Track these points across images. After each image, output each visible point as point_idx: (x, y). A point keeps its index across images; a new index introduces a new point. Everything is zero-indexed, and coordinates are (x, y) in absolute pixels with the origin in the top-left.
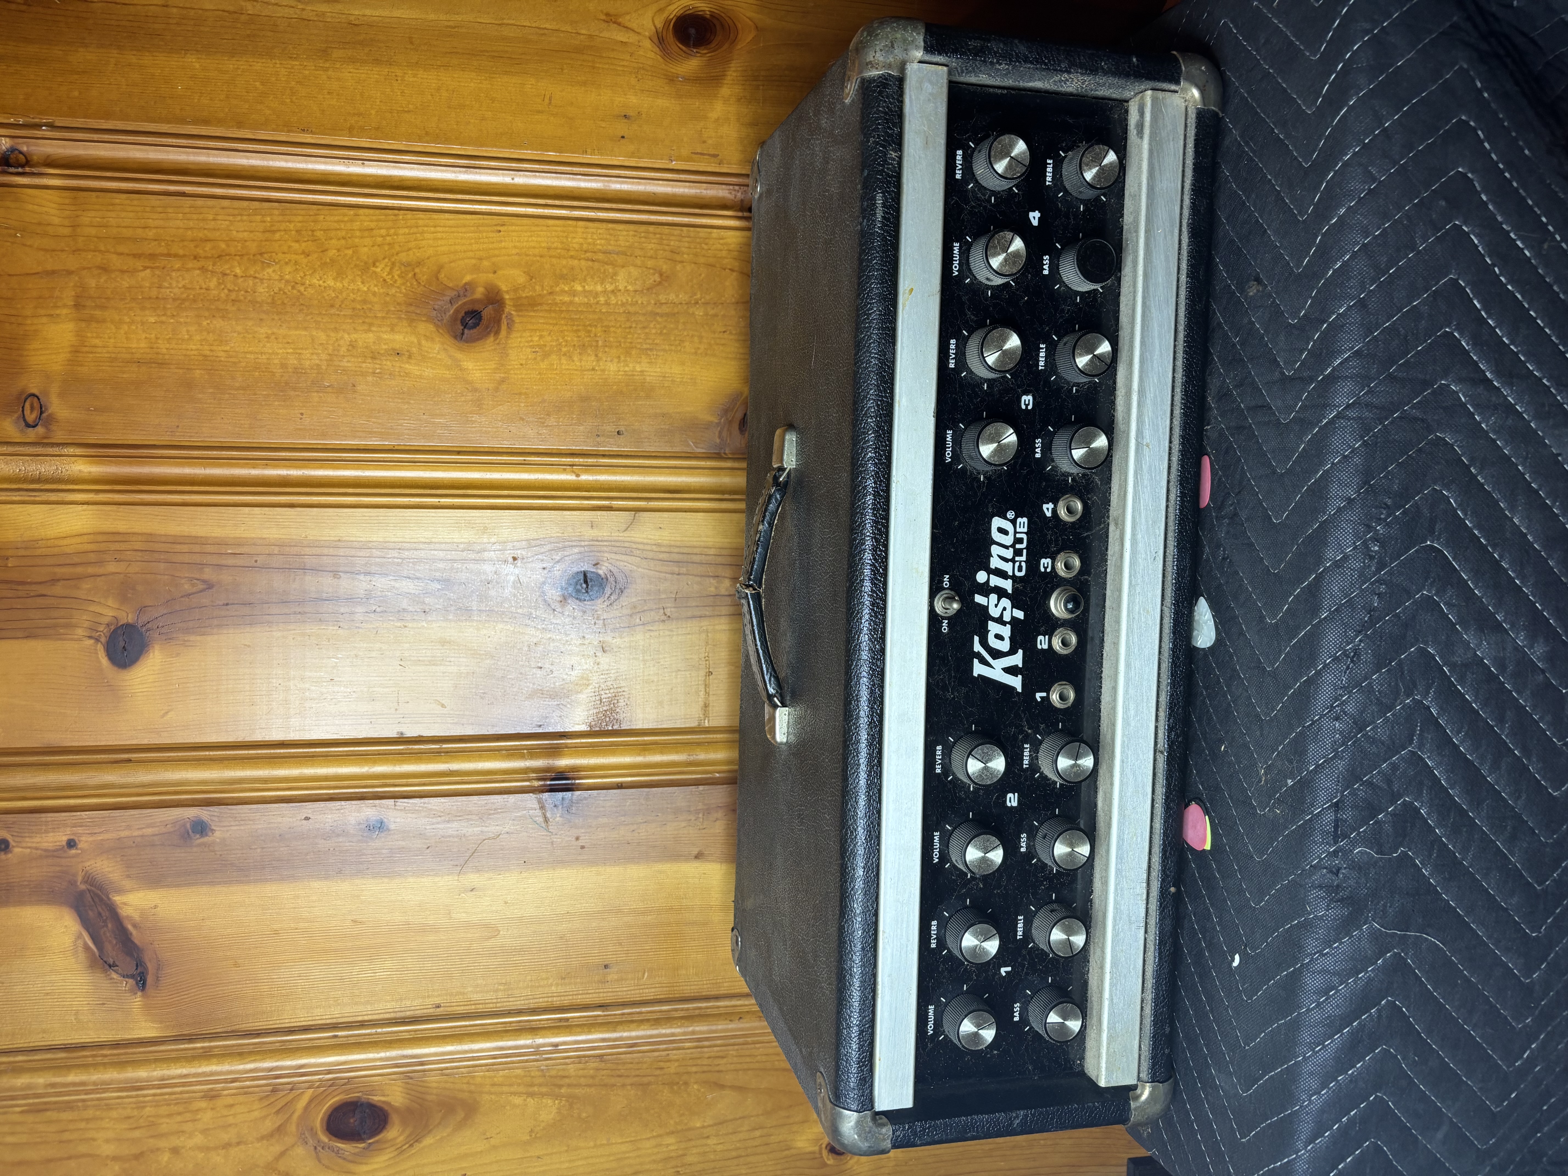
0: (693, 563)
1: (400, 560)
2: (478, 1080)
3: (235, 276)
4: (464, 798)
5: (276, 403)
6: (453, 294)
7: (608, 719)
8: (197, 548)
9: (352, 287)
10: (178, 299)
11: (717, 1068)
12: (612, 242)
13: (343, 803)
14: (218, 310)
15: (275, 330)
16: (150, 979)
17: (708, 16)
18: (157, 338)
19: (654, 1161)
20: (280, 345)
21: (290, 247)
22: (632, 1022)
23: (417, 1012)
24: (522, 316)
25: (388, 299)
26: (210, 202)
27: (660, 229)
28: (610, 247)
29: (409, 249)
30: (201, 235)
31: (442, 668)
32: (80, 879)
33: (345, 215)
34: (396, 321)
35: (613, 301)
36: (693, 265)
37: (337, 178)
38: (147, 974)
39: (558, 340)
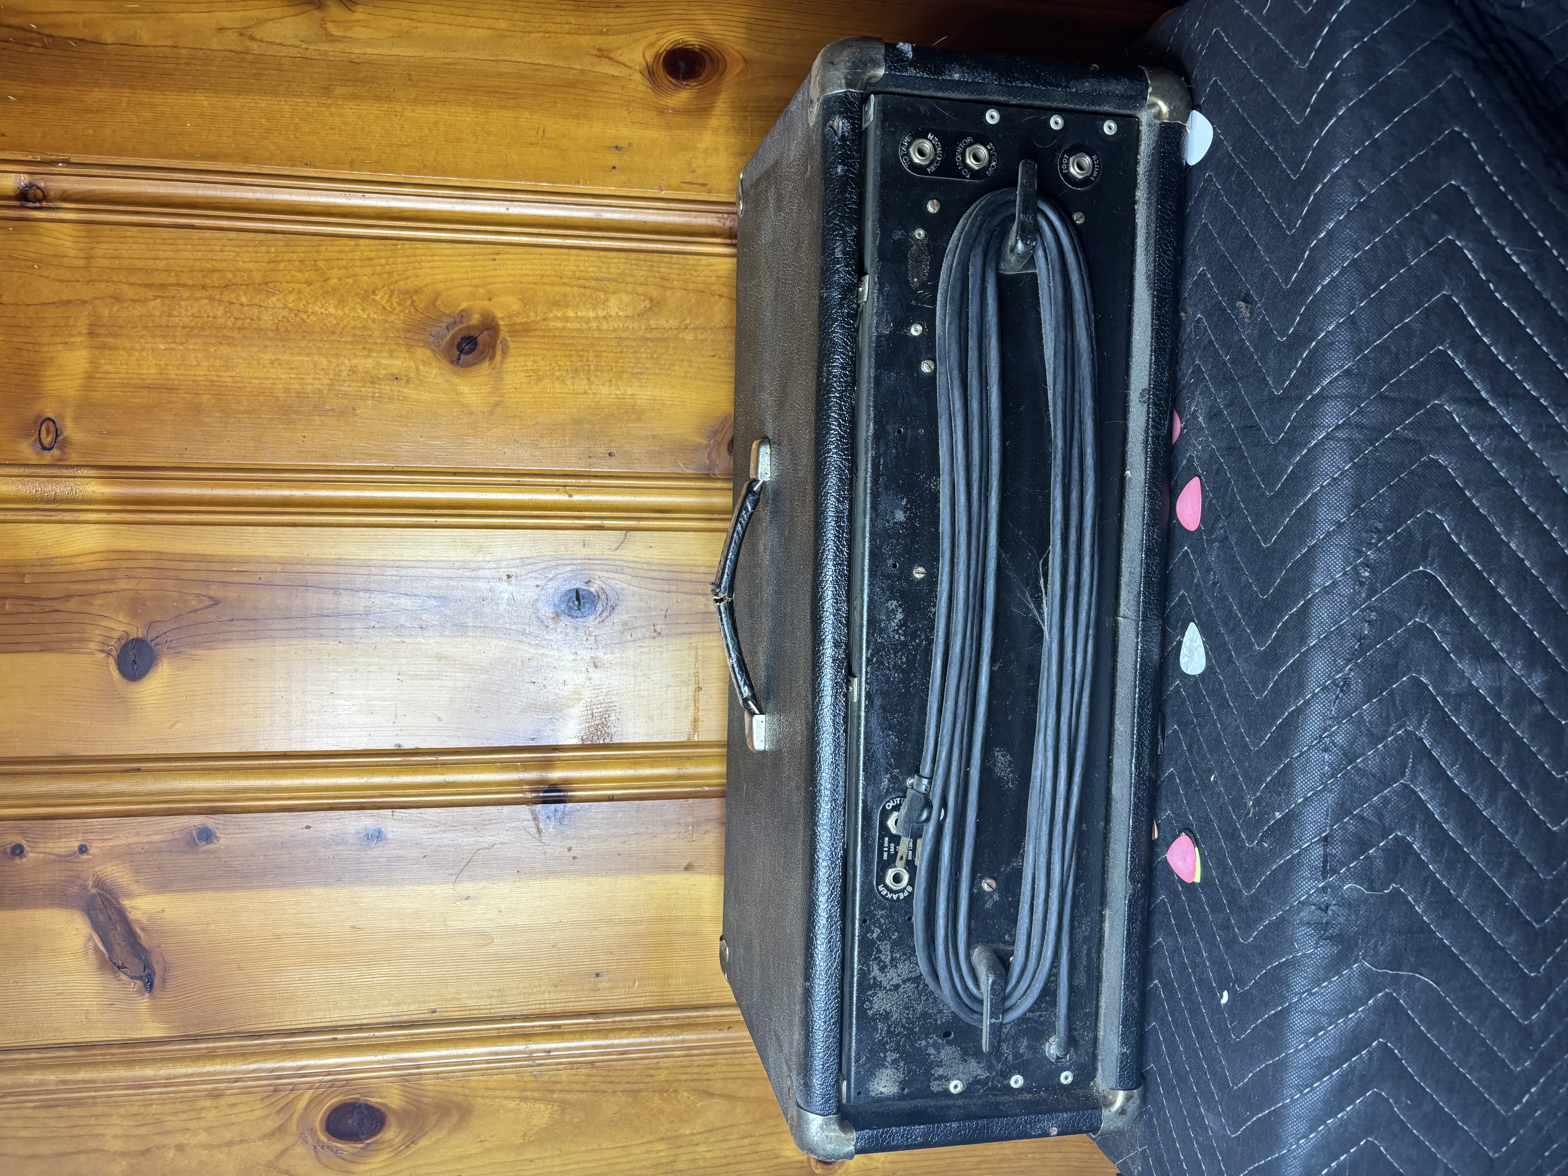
0: (682, 581)
1: (398, 578)
2: (473, 1084)
3: (241, 304)
4: (459, 809)
5: (280, 426)
6: (450, 320)
7: (599, 733)
8: (204, 566)
9: (352, 314)
10: (186, 327)
11: (706, 1077)
12: (604, 270)
13: (342, 812)
14: (225, 337)
15: (278, 356)
16: (157, 981)
17: (697, 50)
18: (167, 365)
19: (645, 1167)
20: (284, 371)
21: (293, 276)
22: (623, 1029)
23: (413, 1017)
24: (516, 341)
25: (387, 326)
26: (218, 234)
27: (649, 257)
28: (602, 275)
29: (407, 278)
30: (209, 265)
31: (438, 682)
32: (90, 883)
33: (346, 246)
34: (394, 347)
35: (605, 326)
36: (683, 291)
37: (339, 210)
38: (155, 975)
39: (551, 364)
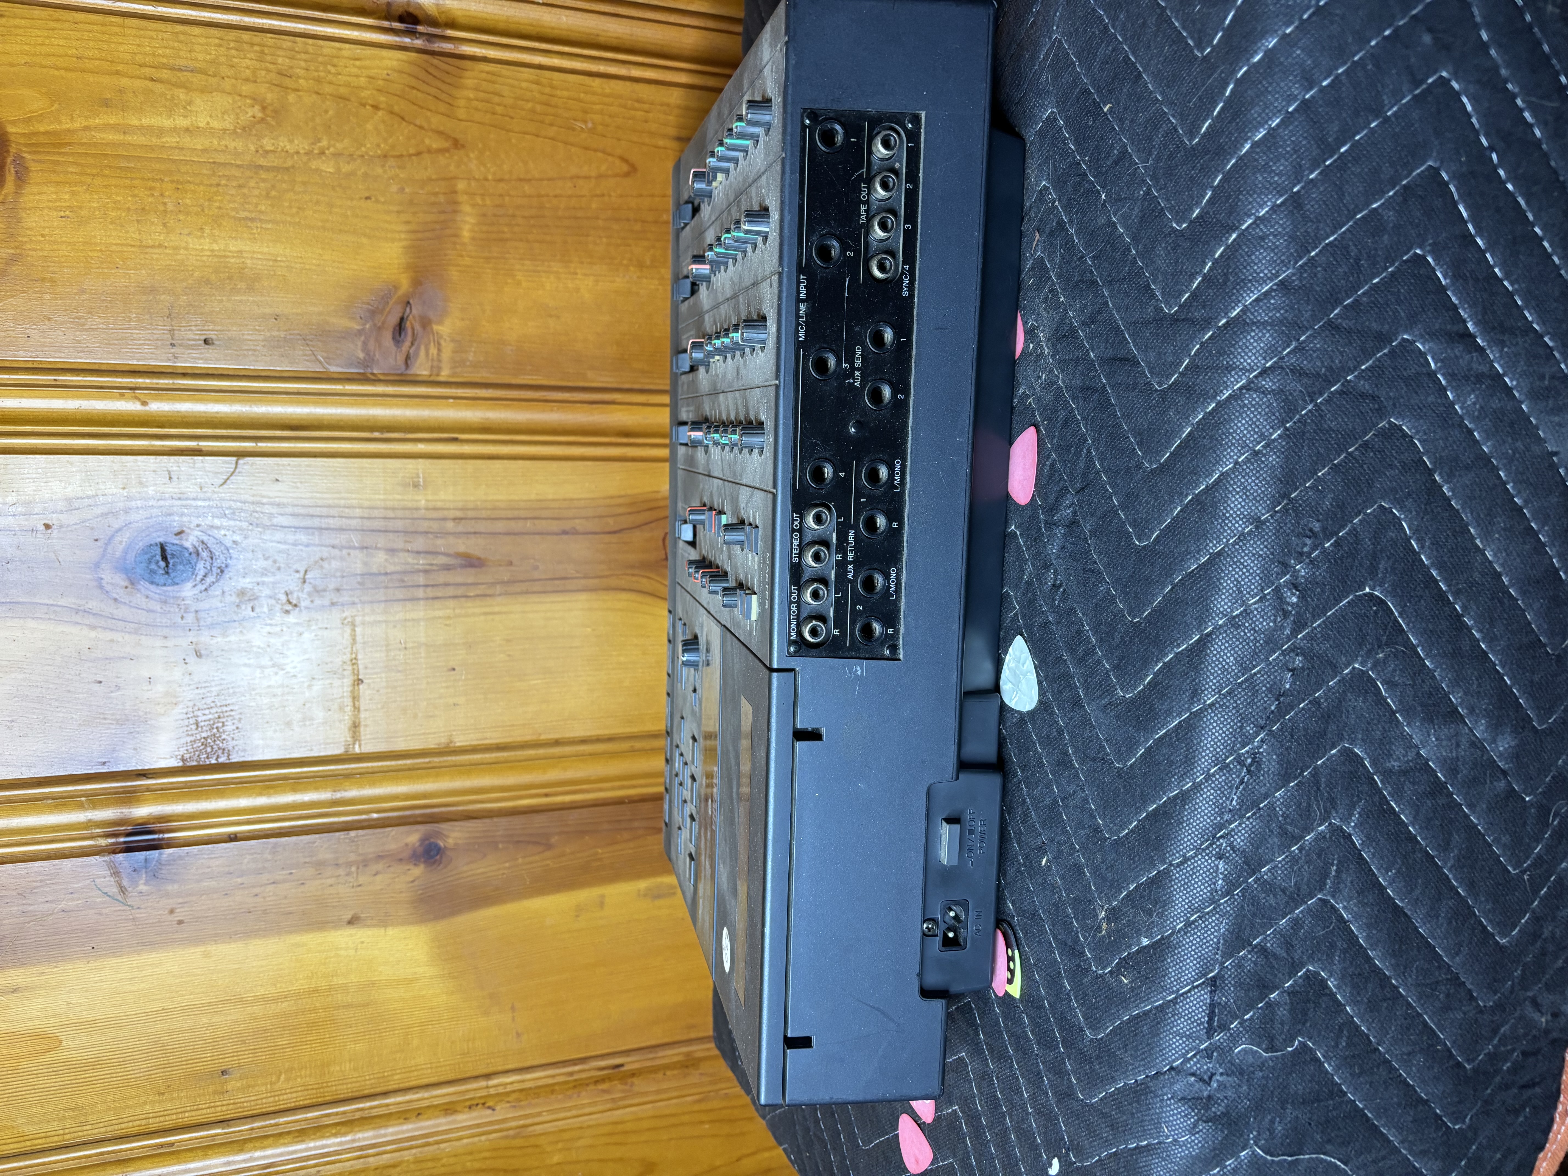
0: (328, 529)
7: (209, 749)
12: (182, 53)
24: (39, 161)
27: (258, 38)
28: (180, 62)
35: (188, 143)
36: (314, 96)
39: (100, 200)
